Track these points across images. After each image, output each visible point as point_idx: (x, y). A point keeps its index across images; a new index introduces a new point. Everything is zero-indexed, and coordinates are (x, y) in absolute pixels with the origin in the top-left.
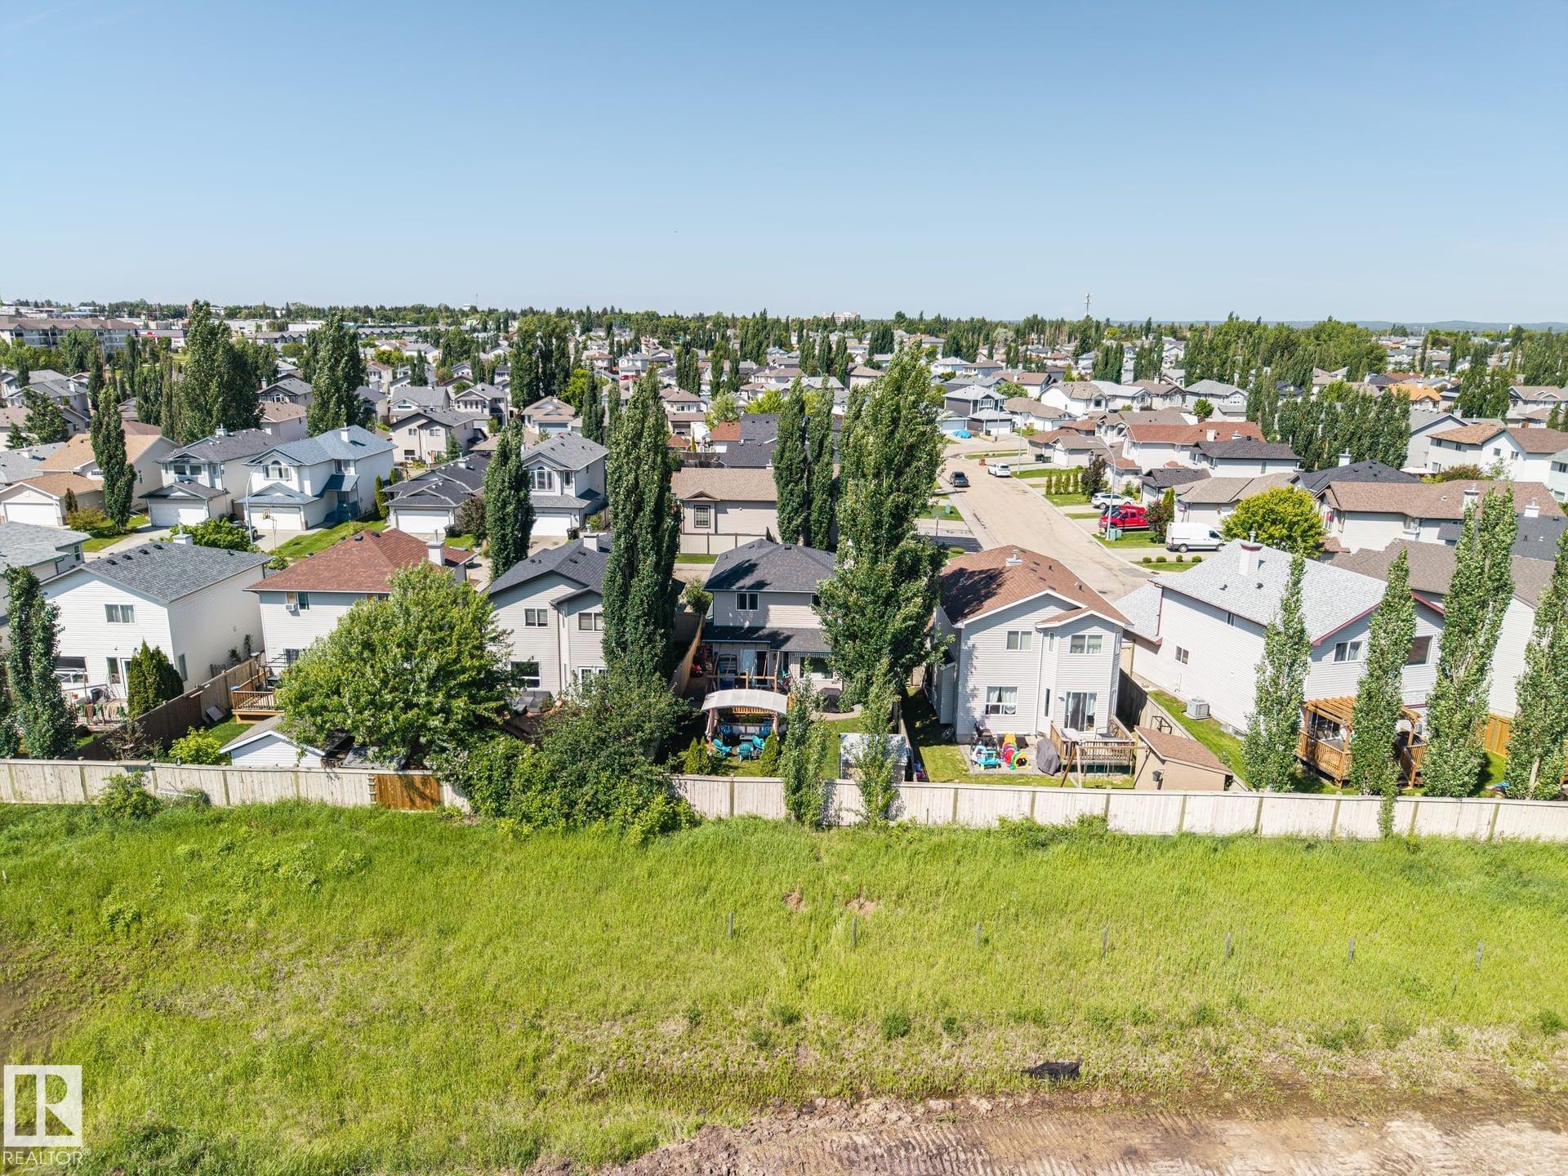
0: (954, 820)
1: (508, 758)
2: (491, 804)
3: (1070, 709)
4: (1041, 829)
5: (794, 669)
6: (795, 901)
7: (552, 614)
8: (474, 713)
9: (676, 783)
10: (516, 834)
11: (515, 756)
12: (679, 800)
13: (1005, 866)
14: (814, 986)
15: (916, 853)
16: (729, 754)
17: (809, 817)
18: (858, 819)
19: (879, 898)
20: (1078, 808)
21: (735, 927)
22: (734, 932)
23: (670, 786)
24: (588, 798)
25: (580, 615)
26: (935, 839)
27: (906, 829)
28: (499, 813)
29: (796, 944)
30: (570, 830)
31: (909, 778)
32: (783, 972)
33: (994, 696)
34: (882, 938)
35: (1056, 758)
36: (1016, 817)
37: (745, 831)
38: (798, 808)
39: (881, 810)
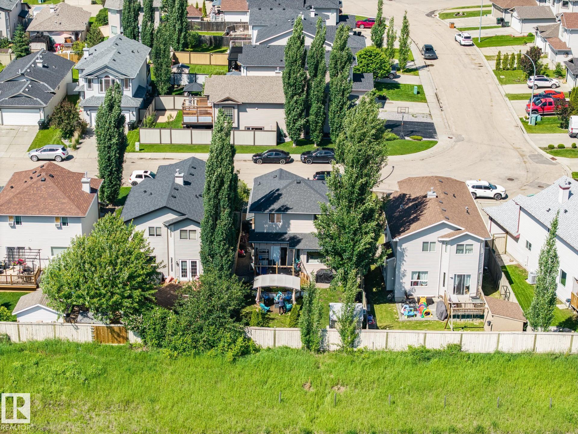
0: (386, 347)
1: (162, 319)
2: (155, 341)
3: (457, 283)
4: (428, 351)
5: (303, 258)
6: (308, 387)
7: (164, 230)
8: (144, 296)
9: (246, 330)
10: (171, 356)
11: (165, 317)
12: (249, 339)
13: (407, 370)
14: (317, 421)
15: (366, 364)
16: (269, 311)
17: (314, 347)
18: (338, 348)
19: (347, 385)
20: (447, 340)
21: (282, 398)
22: (282, 400)
23: (244, 332)
24: (204, 339)
25: (181, 231)
26: (376, 357)
27: (362, 352)
28: (159, 346)
29: (309, 405)
30: (197, 354)
31: (364, 327)
32: (304, 416)
33: (416, 276)
34: (347, 402)
35: (445, 311)
36: (417, 346)
37: (282, 354)
38: (308, 343)
39: (350, 344)
